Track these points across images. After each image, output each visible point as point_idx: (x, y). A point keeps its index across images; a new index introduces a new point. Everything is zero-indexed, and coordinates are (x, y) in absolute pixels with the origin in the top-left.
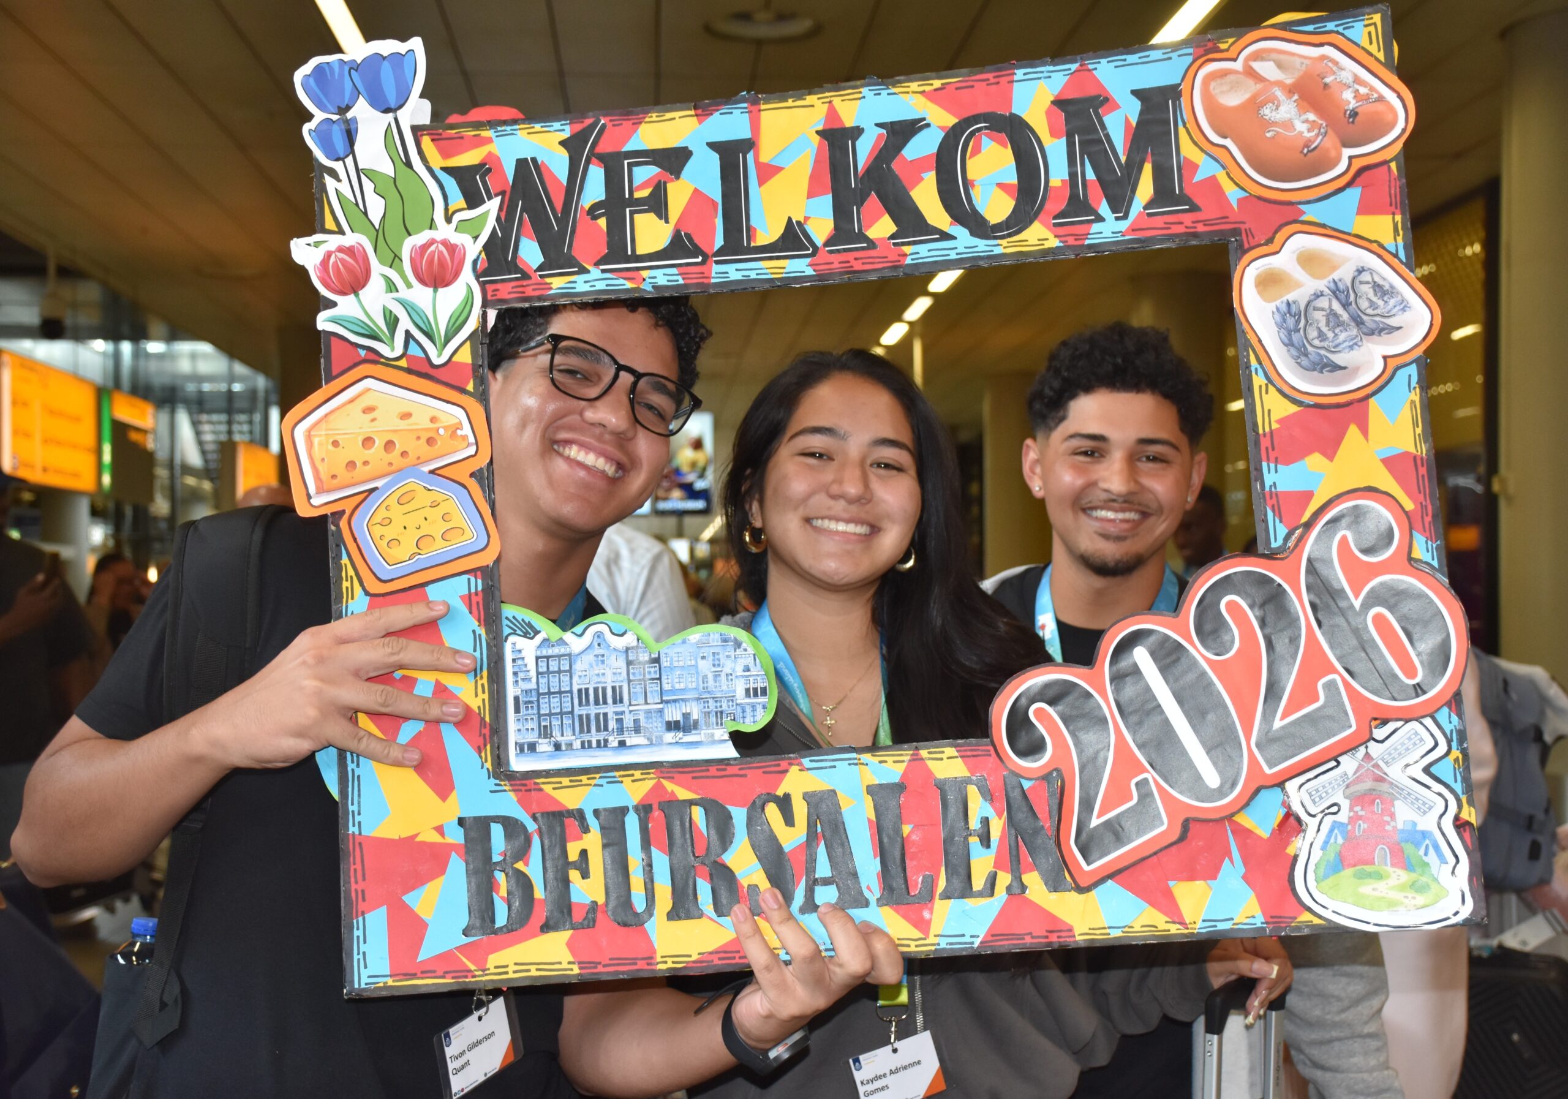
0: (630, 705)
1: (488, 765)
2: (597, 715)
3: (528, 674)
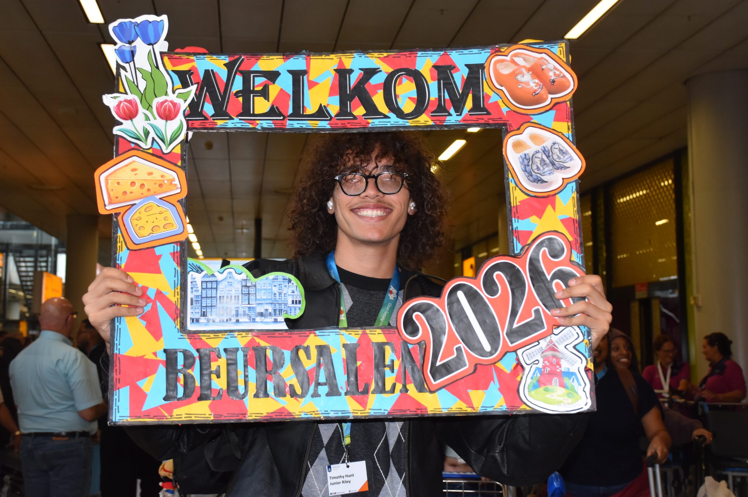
0: (242, 304)
1: (178, 327)
2: (227, 308)
3: (198, 288)
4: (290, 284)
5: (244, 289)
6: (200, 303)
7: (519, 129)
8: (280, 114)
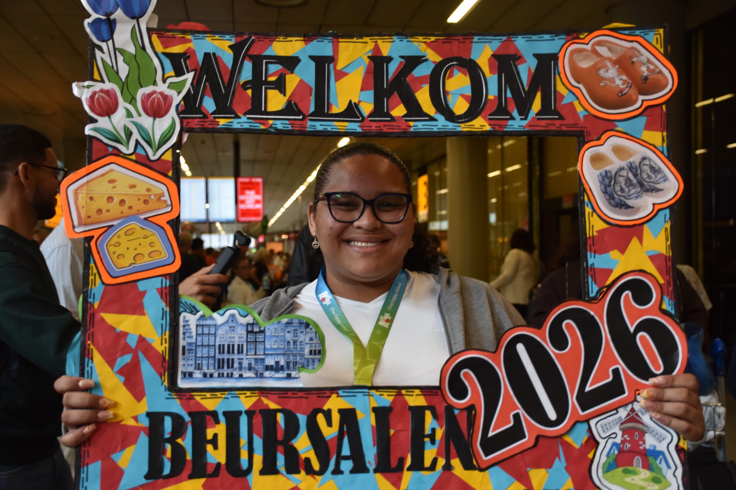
0: (247, 355)
1: (166, 383)
2: (228, 360)
3: (191, 334)
4: (308, 330)
5: (250, 335)
6: (194, 353)
7: (599, 139)
8: (299, 112)
